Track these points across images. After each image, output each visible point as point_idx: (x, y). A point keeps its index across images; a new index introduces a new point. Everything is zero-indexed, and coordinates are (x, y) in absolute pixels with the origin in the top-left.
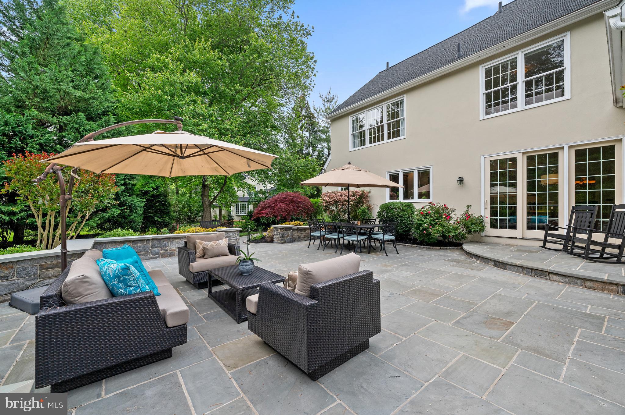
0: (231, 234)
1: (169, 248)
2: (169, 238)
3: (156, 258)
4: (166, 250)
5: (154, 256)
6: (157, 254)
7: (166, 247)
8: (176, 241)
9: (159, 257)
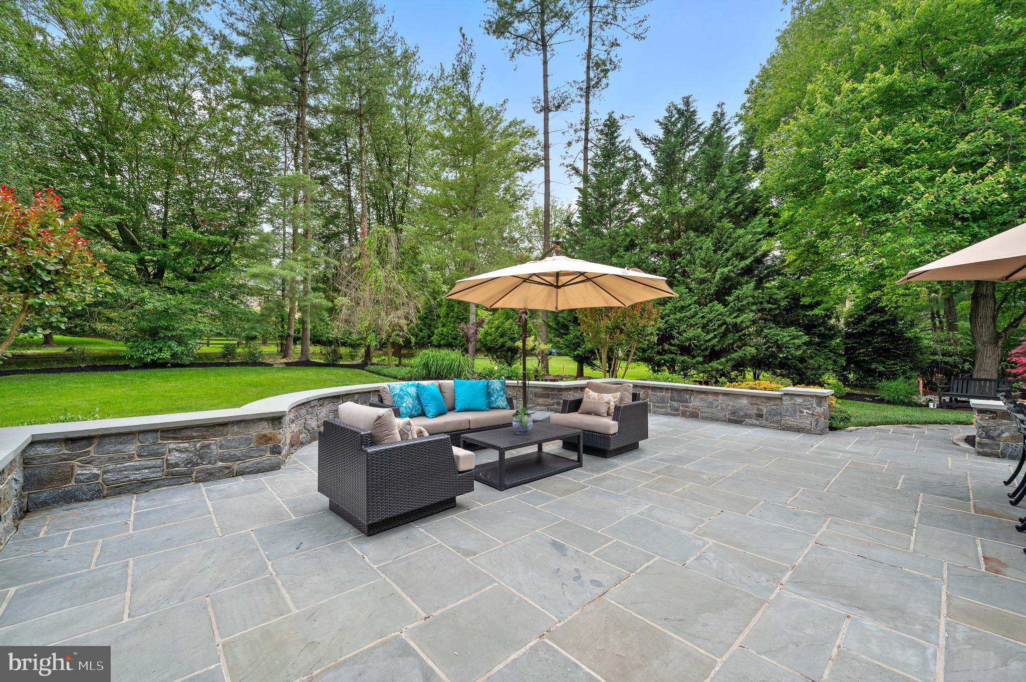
0: (799, 400)
1: (691, 405)
2: (692, 391)
3: (675, 415)
4: (687, 407)
5: (673, 412)
6: (677, 410)
7: (687, 402)
8: (701, 396)
9: (678, 415)
